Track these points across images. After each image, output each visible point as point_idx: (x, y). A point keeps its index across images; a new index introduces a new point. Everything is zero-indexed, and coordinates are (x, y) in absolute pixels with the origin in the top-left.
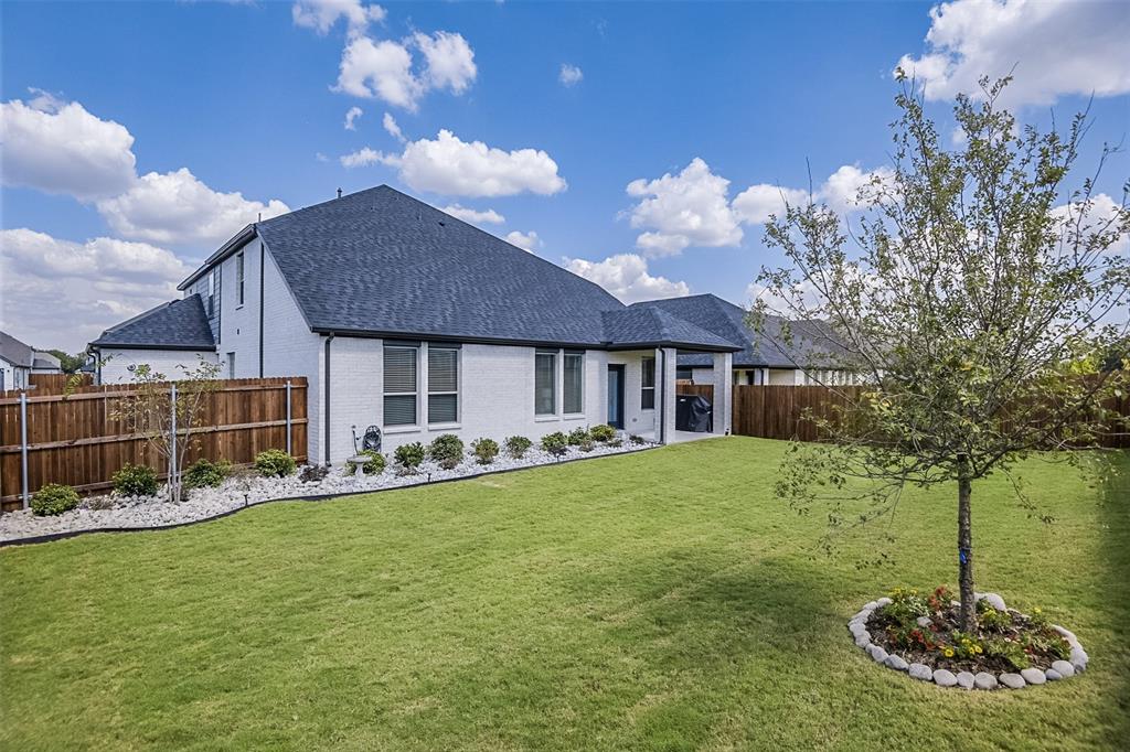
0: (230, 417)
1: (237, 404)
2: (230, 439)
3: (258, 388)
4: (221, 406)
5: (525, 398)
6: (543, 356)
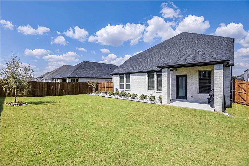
5: (145, 85)
6: (151, 75)
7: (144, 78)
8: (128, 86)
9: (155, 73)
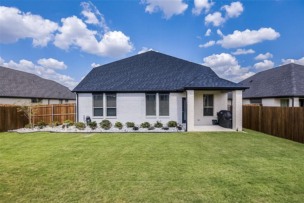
0: (64, 112)
1: (65, 110)
2: (64, 117)
3: (69, 106)
4: (62, 110)
5: (141, 110)
6: (151, 95)
7: (140, 100)
8: (112, 112)
9: (157, 94)
